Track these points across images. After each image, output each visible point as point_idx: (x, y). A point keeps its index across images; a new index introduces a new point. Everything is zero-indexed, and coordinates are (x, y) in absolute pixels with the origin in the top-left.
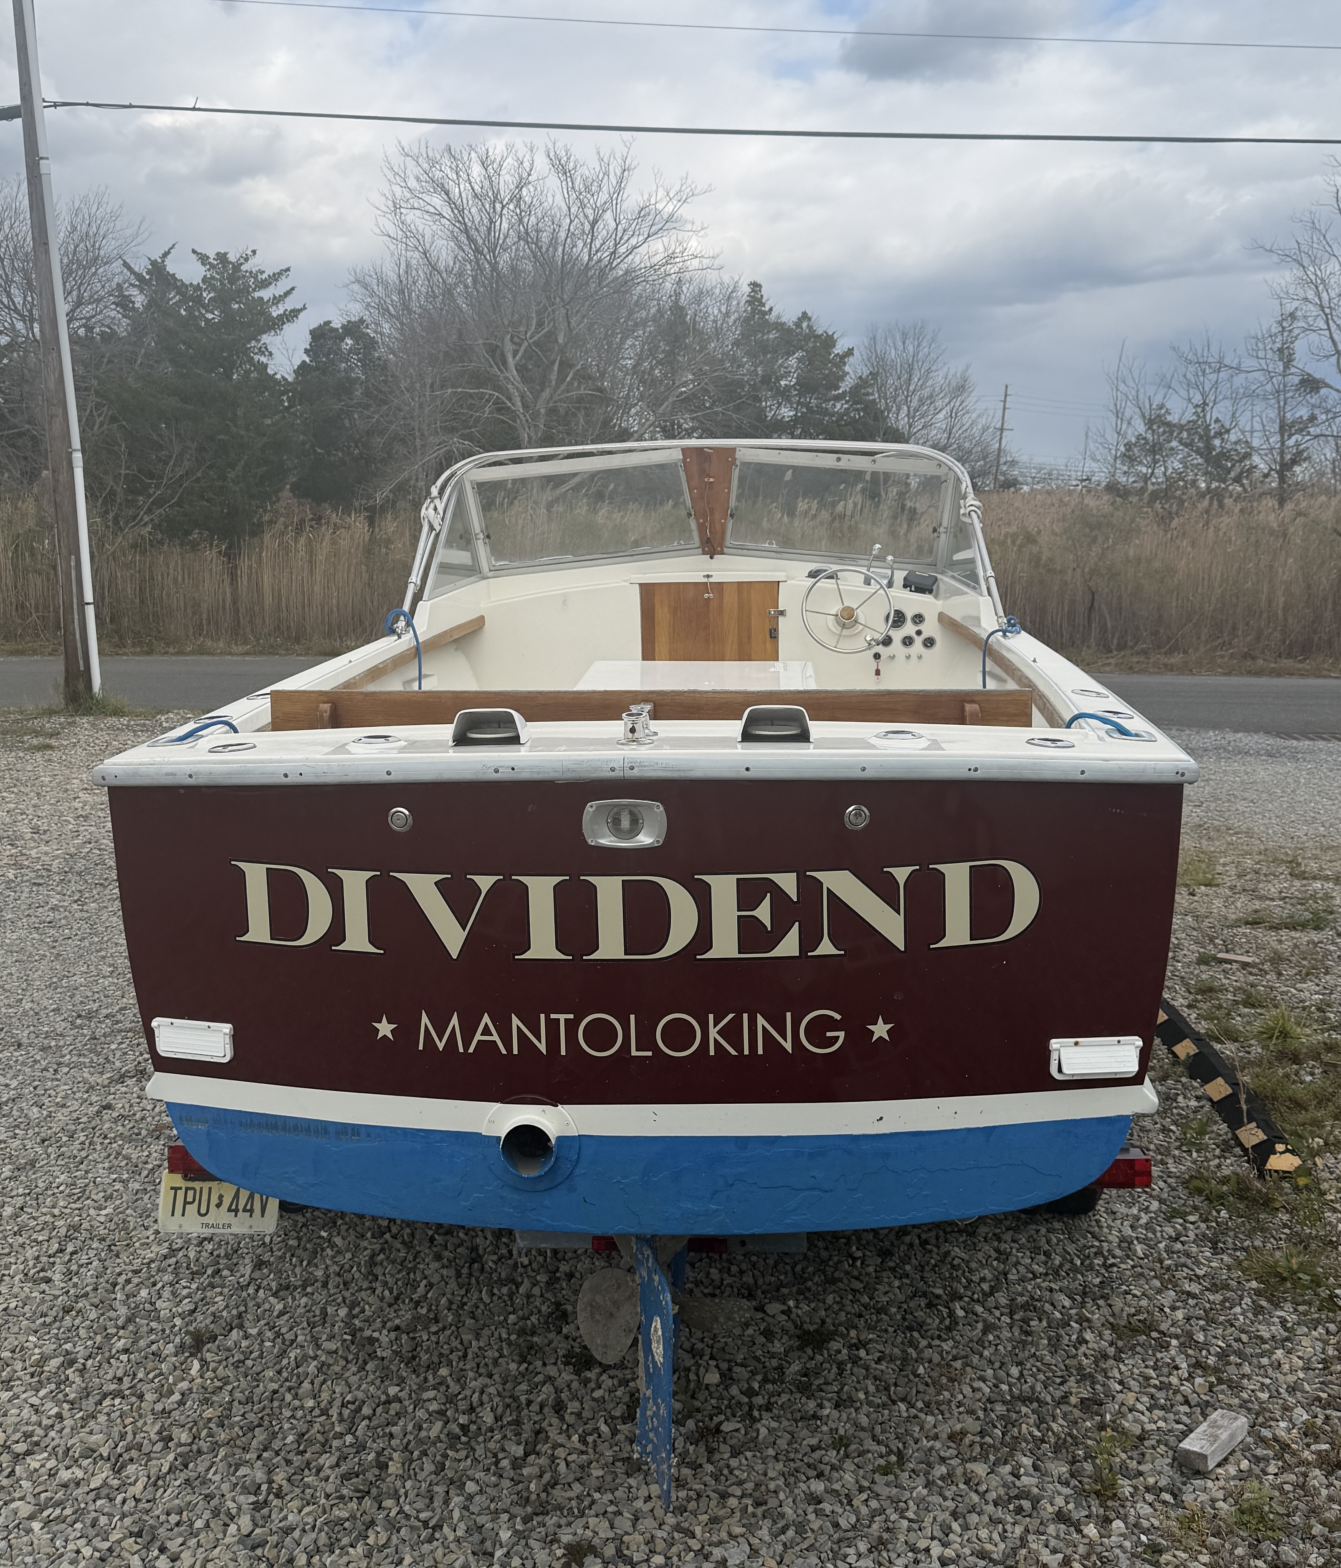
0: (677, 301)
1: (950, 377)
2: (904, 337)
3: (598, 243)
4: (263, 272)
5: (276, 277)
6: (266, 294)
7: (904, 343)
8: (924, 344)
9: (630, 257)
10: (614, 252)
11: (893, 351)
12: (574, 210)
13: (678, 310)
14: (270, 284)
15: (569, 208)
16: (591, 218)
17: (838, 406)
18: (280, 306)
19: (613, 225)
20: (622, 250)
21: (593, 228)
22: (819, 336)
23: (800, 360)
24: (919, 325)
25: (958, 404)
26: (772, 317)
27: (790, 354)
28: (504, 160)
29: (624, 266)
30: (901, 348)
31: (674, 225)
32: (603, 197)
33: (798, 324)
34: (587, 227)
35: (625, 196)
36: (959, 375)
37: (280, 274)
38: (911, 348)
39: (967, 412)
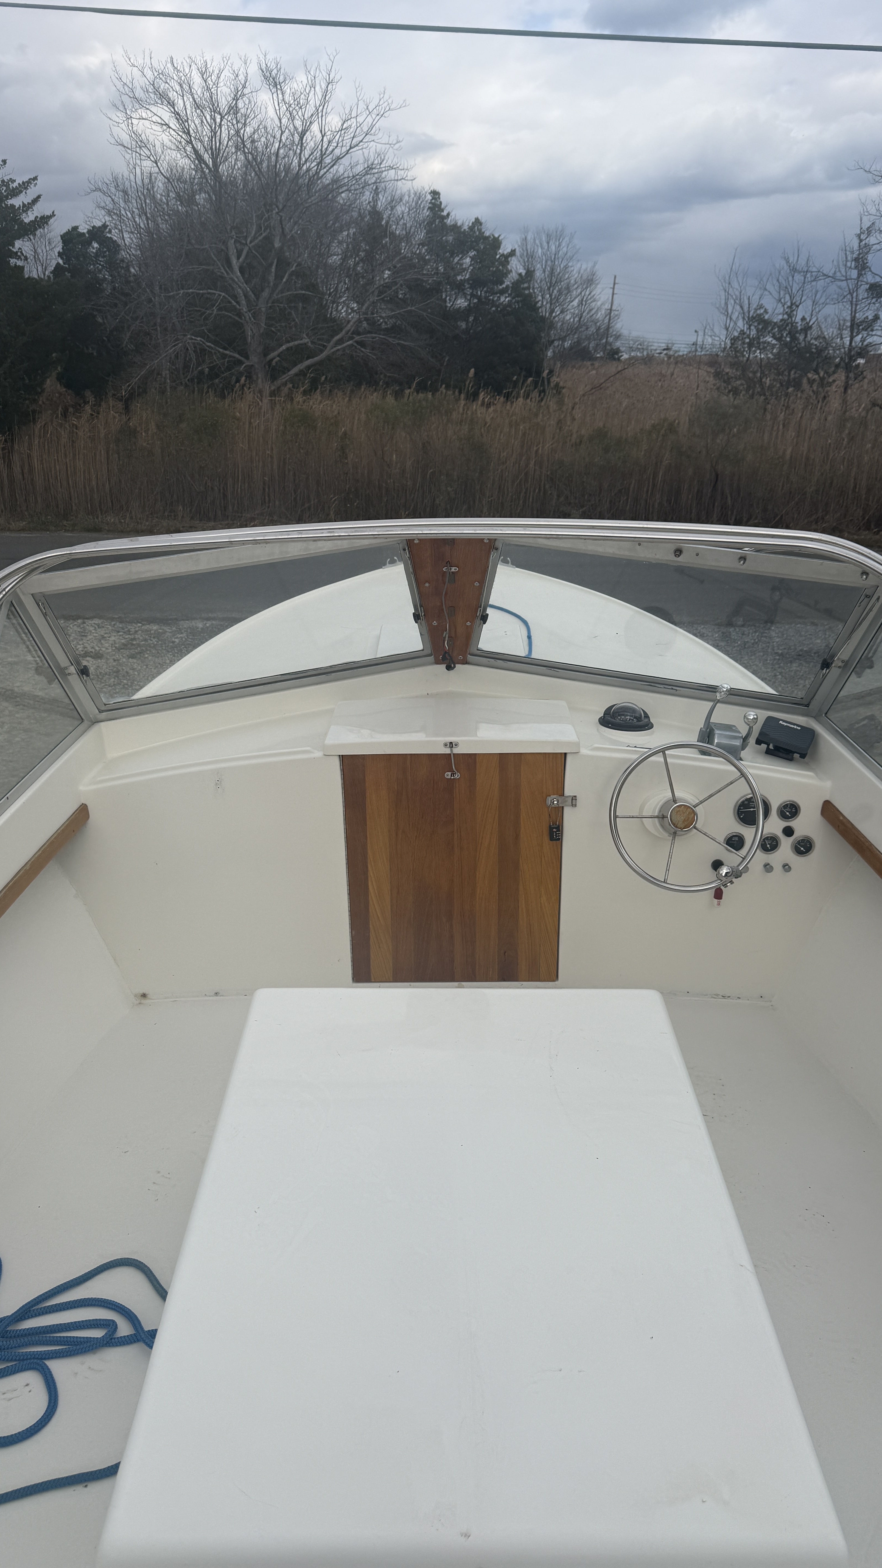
0: (374, 207)
1: (582, 271)
2: (549, 237)
3: (307, 153)
4: (13, 181)
5: (25, 185)
6: (17, 202)
7: (548, 243)
8: (563, 244)
9: (335, 167)
10: (320, 162)
11: (540, 250)
12: (284, 121)
13: (376, 214)
14: (21, 192)
15: (280, 120)
16: (300, 130)
17: (502, 299)
18: (29, 213)
19: (319, 136)
20: (328, 160)
21: (301, 138)
22: (487, 238)
23: (472, 258)
24: (560, 228)
25: (587, 293)
26: (449, 222)
27: (464, 253)
28: (221, 72)
29: (329, 176)
30: (546, 248)
31: (372, 138)
32: (310, 109)
33: (471, 228)
34: (297, 138)
35: (329, 110)
36: (588, 269)
37: (29, 182)
38: (553, 248)
39: (594, 301)
